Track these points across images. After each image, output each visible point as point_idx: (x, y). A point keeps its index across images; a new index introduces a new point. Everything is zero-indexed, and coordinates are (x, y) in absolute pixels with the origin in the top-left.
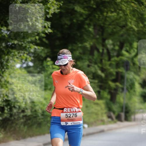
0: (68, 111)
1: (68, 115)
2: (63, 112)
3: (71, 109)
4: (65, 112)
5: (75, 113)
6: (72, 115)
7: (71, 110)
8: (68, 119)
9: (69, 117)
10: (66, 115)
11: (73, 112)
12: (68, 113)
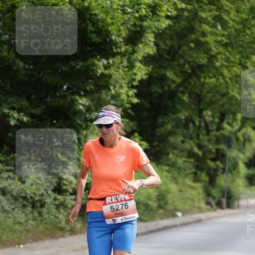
0: (113, 201)
1: (114, 207)
2: (105, 204)
3: (117, 196)
4: (109, 203)
5: (124, 203)
6: (120, 206)
7: (117, 199)
8: (115, 214)
9: (117, 210)
10: (111, 208)
11: (121, 201)
12: (114, 205)
